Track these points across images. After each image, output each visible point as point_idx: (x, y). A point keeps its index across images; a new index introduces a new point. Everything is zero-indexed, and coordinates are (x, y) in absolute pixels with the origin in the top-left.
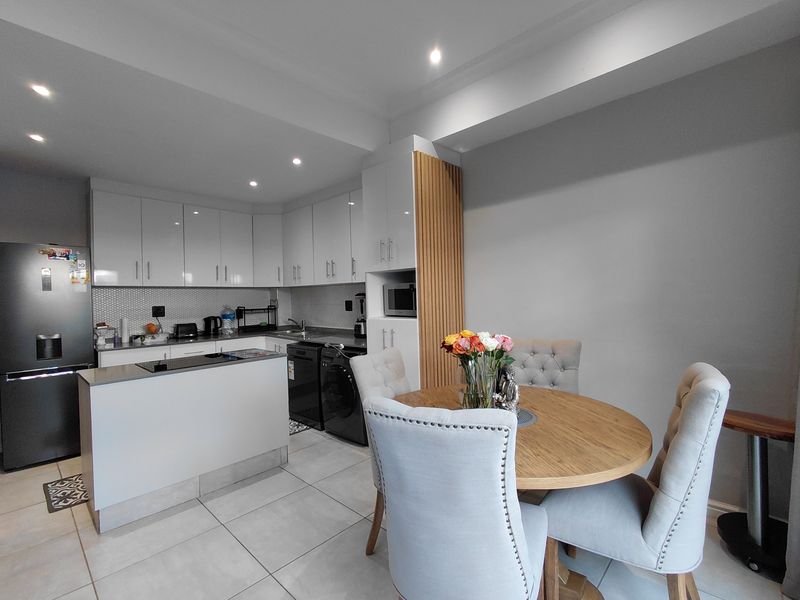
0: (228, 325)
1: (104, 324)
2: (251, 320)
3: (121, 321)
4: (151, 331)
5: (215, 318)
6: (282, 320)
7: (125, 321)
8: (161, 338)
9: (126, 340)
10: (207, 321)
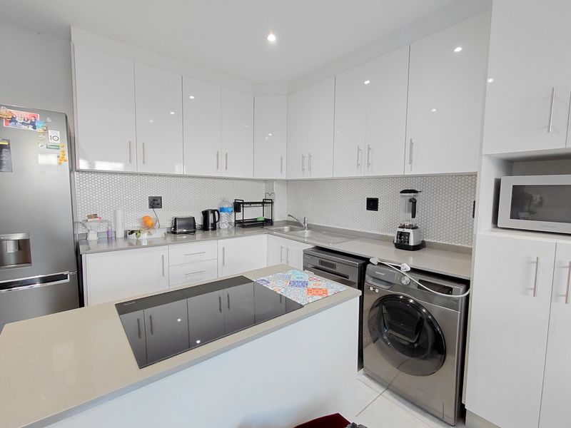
0: (226, 220)
1: (95, 216)
2: (249, 213)
3: (115, 212)
4: (148, 225)
5: (213, 211)
6: (279, 214)
7: (119, 213)
8: (159, 234)
9: (120, 234)
10: (205, 214)
